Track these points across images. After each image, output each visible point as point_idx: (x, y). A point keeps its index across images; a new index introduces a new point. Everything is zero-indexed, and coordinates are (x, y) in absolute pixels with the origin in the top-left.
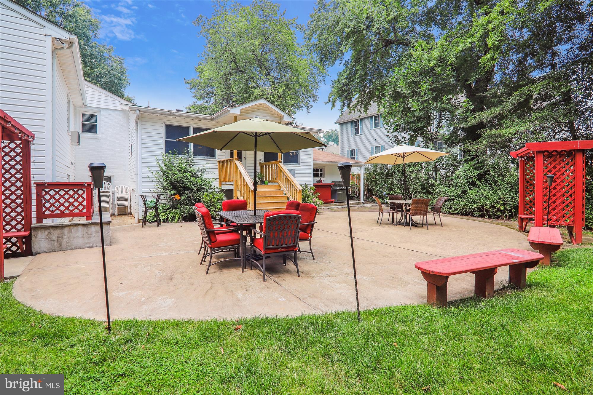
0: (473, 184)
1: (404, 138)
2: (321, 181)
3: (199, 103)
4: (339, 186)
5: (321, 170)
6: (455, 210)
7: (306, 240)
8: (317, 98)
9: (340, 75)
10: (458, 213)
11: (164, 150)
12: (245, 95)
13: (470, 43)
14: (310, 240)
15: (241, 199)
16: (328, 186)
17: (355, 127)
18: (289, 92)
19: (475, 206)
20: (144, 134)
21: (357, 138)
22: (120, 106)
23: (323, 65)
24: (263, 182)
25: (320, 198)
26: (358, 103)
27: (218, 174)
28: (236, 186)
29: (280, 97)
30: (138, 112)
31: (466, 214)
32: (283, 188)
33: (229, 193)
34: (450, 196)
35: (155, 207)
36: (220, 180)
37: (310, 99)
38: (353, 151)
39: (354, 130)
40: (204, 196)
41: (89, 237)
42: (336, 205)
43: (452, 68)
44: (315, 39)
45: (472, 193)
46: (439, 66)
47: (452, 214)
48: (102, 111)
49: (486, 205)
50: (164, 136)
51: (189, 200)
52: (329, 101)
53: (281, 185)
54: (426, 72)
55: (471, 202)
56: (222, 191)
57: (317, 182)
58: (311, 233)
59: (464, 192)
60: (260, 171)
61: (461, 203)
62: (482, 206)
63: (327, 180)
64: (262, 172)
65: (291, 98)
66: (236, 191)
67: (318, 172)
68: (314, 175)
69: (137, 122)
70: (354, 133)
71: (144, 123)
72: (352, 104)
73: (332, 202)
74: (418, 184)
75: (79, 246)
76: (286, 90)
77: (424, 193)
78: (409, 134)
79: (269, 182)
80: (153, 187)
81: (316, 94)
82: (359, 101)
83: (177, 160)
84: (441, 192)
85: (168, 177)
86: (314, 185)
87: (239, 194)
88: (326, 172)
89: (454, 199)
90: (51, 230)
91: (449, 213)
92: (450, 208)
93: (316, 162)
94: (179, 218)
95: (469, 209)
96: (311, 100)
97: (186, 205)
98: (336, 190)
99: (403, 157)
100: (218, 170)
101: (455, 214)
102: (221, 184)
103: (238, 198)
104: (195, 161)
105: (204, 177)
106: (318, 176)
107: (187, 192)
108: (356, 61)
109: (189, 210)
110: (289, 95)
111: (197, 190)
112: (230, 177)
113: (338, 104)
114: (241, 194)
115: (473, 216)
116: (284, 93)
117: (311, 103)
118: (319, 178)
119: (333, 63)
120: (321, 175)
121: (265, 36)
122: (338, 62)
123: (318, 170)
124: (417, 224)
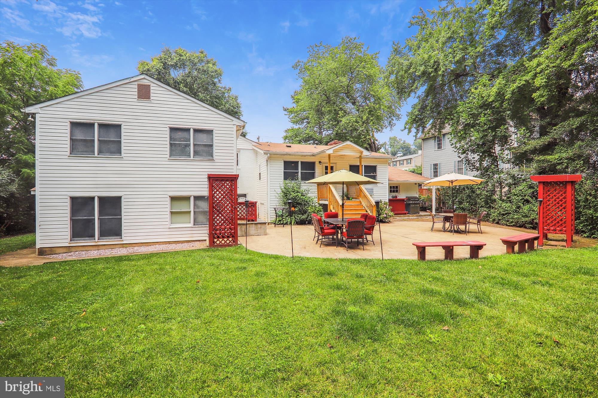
0: (528, 201)
1: (473, 158)
2: (396, 197)
3: (296, 127)
4: (412, 201)
5: (397, 187)
6: (512, 222)
7: (370, 234)
8: (400, 116)
9: (414, 107)
10: (514, 225)
11: (283, 178)
12: (334, 123)
13: (524, 81)
14: (372, 235)
15: (333, 211)
16: (403, 200)
17: (438, 142)
18: (372, 118)
19: (527, 219)
20: (271, 168)
21: (440, 152)
22: (251, 146)
23: (400, 98)
24: (348, 198)
25: (392, 210)
26: (432, 128)
27: (317, 193)
28: (330, 202)
29: (363, 123)
30: (269, 155)
31: (520, 226)
32: (363, 203)
33: (325, 207)
34: (507, 210)
35: (282, 215)
36: (318, 197)
37: (393, 117)
38: (436, 165)
39: (437, 144)
40: (309, 208)
41: (257, 230)
42: (409, 216)
43: (508, 103)
44: (393, 78)
45: (526, 208)
46: (498, 101)
47: (509, 226)
48: (241, 150)
49: (536, 219)
50: (283, 168)
51: (299, 211)
52: (405, 128)
53: (362, 201)
54: (486, 106)
55: (523, 216)
56: (321, 205)
57: (392, 197)
58: (373, 231)
59: (519, 207)
60: (346, 190)
61: (516, 217)
62: (533, 220)
63: (401, 196)
64: (348, 191)
65: (373, 123)
66: (330, 205)
67: (394, 189)
68: (391, 191)
69: (267, 161)
70: (437, 148)
71: (271, 161)
72: (426, 130)
73: (405, 214)
74: (482, 200)
75: (253, 234)
76: (370, 116)
77: (487, 208)
78: (478, 155)
79: (353, 198)
80: (277, 202)
81: (399, 113)
82: (432, 126)
83: (291, 184)
84: (500, 207)
85: (286, 196)
86: (390, 200)
87: (331, 207)
88: (401, 188)
89: (510, 213)
90: (242, 226)
91: (507, 225)
92: (508, 221)
93: (390, 182)
94: (294, 223)
95: (522, 221)
96: (394, 119)
97: (298, 214)
98: (410, 204)
99: (452, 182)
100: (317, 190)
101: (511, 226)
102: (319, 200)
103: (331, 211)
104: (302, 184)
105: (309, 195)
106: (394, 192)
107: (299, 206)
108: (427, 94)
109: (300, 218)
110: (372, 120)
111: (305, 204)
112: (326, 196)
113: (414, 130)
114: (333, 208)
115: (525, 228)
116: (368, 119)
117: (395, 121)
118: (394, 194)
119: (409, 95)
120: (397, 191)
121: (351, 70)
122: (412, 94)
123: (394, 187)
124: (463, 231)
